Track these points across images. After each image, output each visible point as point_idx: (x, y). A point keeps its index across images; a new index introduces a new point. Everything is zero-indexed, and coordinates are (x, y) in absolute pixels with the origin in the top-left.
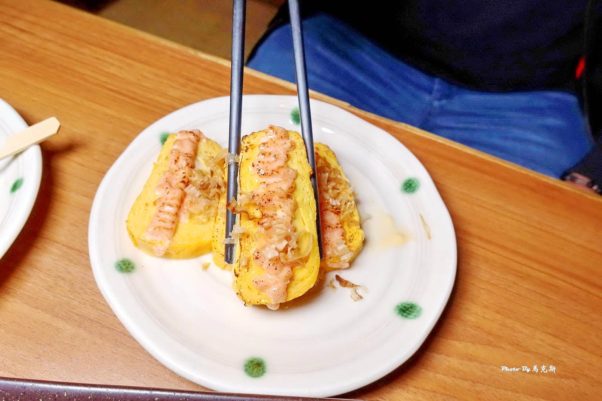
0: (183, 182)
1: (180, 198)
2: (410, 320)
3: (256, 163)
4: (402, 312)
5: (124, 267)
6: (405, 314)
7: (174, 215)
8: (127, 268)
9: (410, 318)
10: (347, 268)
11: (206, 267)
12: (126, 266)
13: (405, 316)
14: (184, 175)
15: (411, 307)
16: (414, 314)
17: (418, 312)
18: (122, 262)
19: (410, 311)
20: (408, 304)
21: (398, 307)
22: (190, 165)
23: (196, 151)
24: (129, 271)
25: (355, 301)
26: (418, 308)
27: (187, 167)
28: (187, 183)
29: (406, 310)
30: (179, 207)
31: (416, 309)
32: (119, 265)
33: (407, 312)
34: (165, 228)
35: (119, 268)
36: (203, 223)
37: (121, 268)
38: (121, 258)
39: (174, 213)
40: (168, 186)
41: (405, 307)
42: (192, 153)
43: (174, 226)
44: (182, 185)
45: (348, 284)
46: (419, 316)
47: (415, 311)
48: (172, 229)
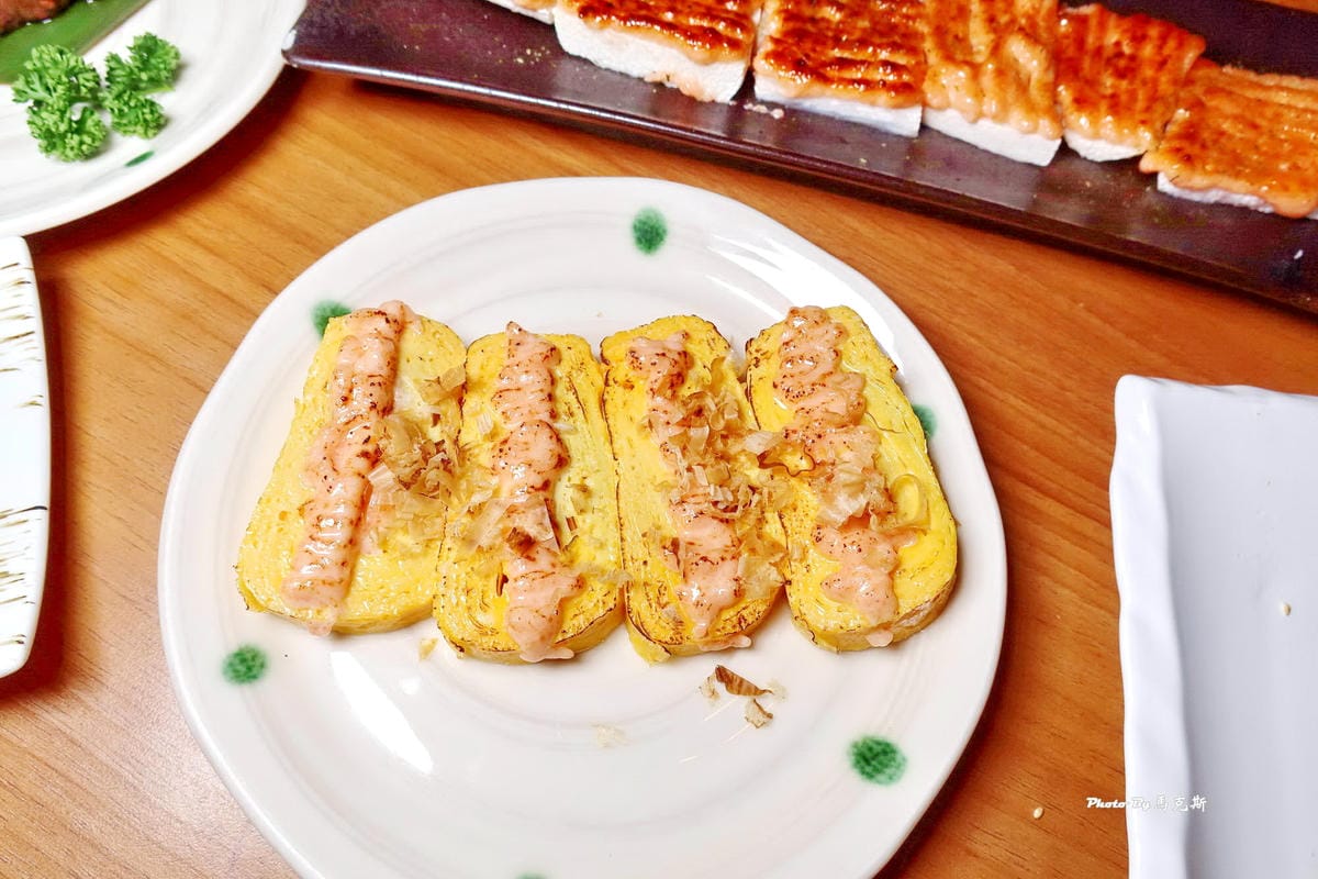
0: (365, 454)
1: (357, 500)
2: (877, 785)
3: (778, 381)
4: (863, 763)
5: (242, 668)
6: (868, 769)
7: (345, 546)
8: (249, 669)
9: (879, 782)
10: (746, 648)
11: (427, 652)
12: (246, 666)
13: (868, 774)
14: (366, 433)
15: (885, 753)
16: (888, 771)
17: (898, 767)
18: (237, 655)
19: (881, 763)
20: (878, 743)
21: (855, 745)
22: (380, 407)
23: (394, 363)
24: (255, 677)
25: (757, 727)
26: (898, 757)
27: (374, 413)
28: (374, 458)
29: (874, 758)
30: (357, 523)
31: (894, 759)
32: (231, 665)
33: (874, 763)
34: (324, 582)
35: (231, 674)
36: (413, 556)
37: (236, 671)
38: (234, 649)
39: (345, 541)
40: (328, 472)
41: (870, 749)
42: (385, 371)
43: (347, 571)
44: (362, 464)
45: (744, 687)
46: (899, 778)
47: (893, 763)
48: (341, 581)
